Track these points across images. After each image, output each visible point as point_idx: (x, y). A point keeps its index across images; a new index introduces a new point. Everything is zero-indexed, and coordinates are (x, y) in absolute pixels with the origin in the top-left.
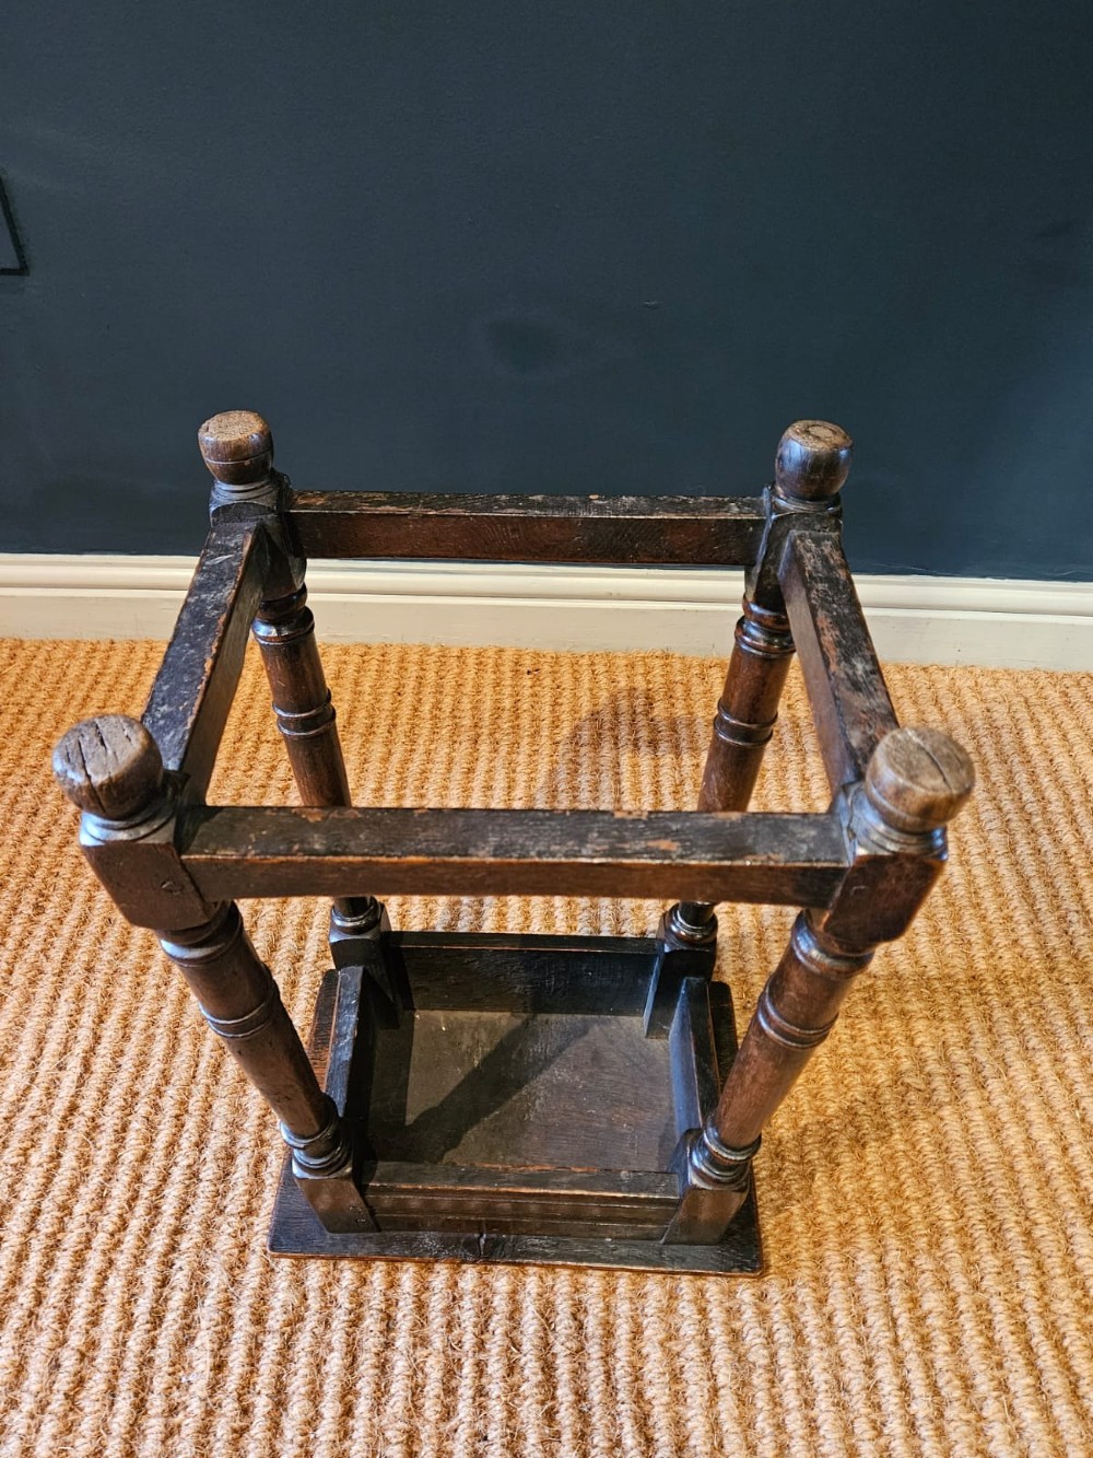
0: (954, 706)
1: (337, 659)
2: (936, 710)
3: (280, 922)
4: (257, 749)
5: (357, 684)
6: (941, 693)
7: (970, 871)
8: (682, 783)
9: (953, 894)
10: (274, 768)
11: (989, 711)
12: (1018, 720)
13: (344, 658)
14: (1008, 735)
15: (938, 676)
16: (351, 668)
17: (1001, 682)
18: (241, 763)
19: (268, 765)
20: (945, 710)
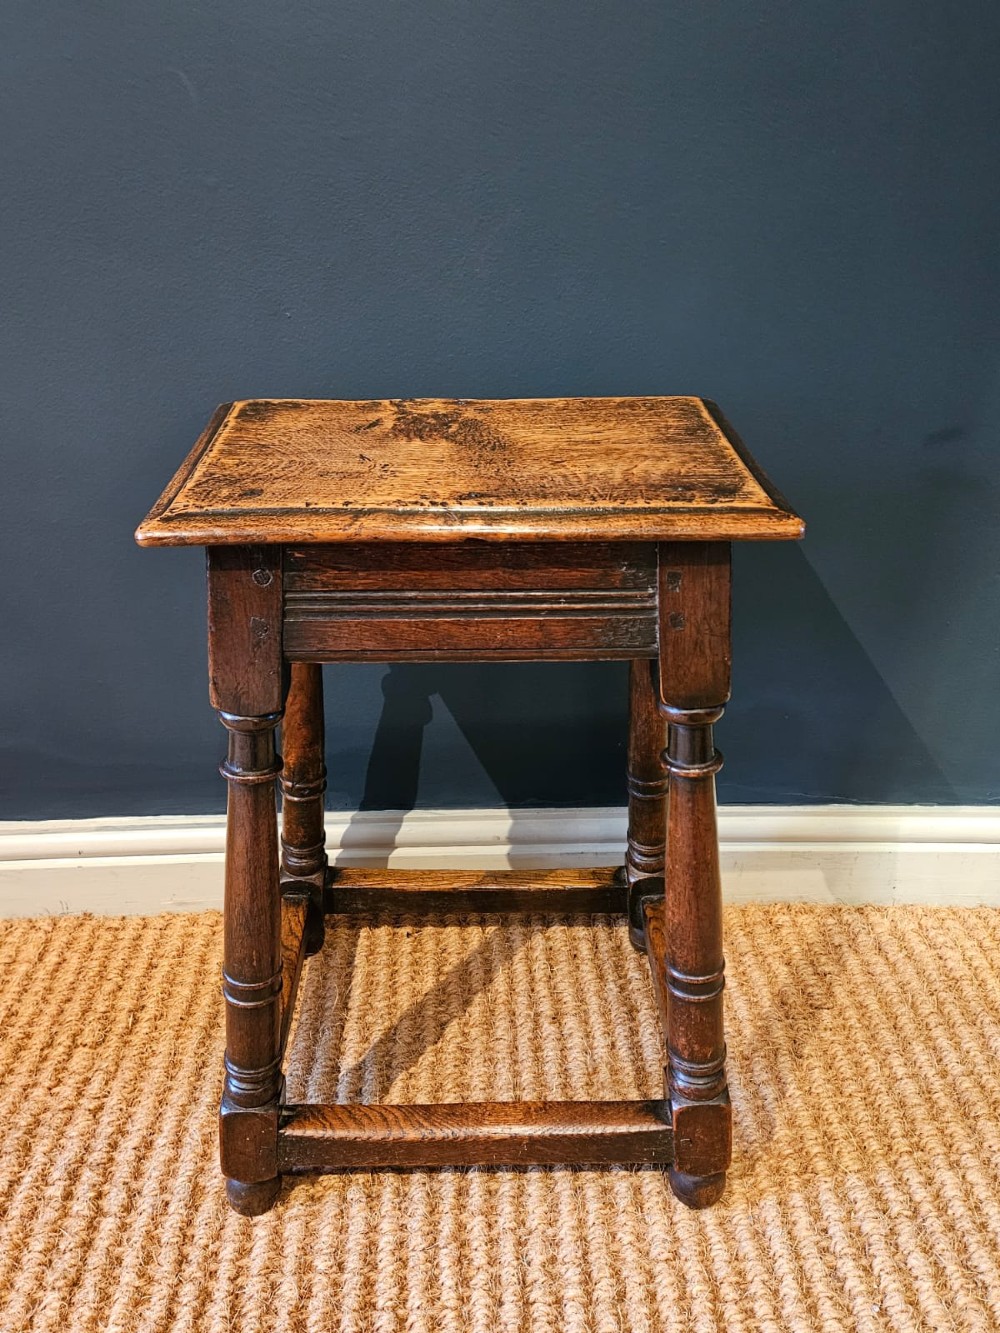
0: (901, 955)
1: (182, 932)
2: (882, 961)
3: (64, 1318)
4: (70, 1055)
5: (203, 961)
6: (884, 939)
7: (963, 1177)
8: (595, 1071)
9: (950, 1212)
10: (87, 1081)
11: (941, 958)
12: (976, 969)
13: (190, 930)
14: (970, 989)
15: (875, 918)
16: (200, 941)
17: (949, 923)
18: (46, 1079)
19: (81, 1078)
20: (892, 960)
